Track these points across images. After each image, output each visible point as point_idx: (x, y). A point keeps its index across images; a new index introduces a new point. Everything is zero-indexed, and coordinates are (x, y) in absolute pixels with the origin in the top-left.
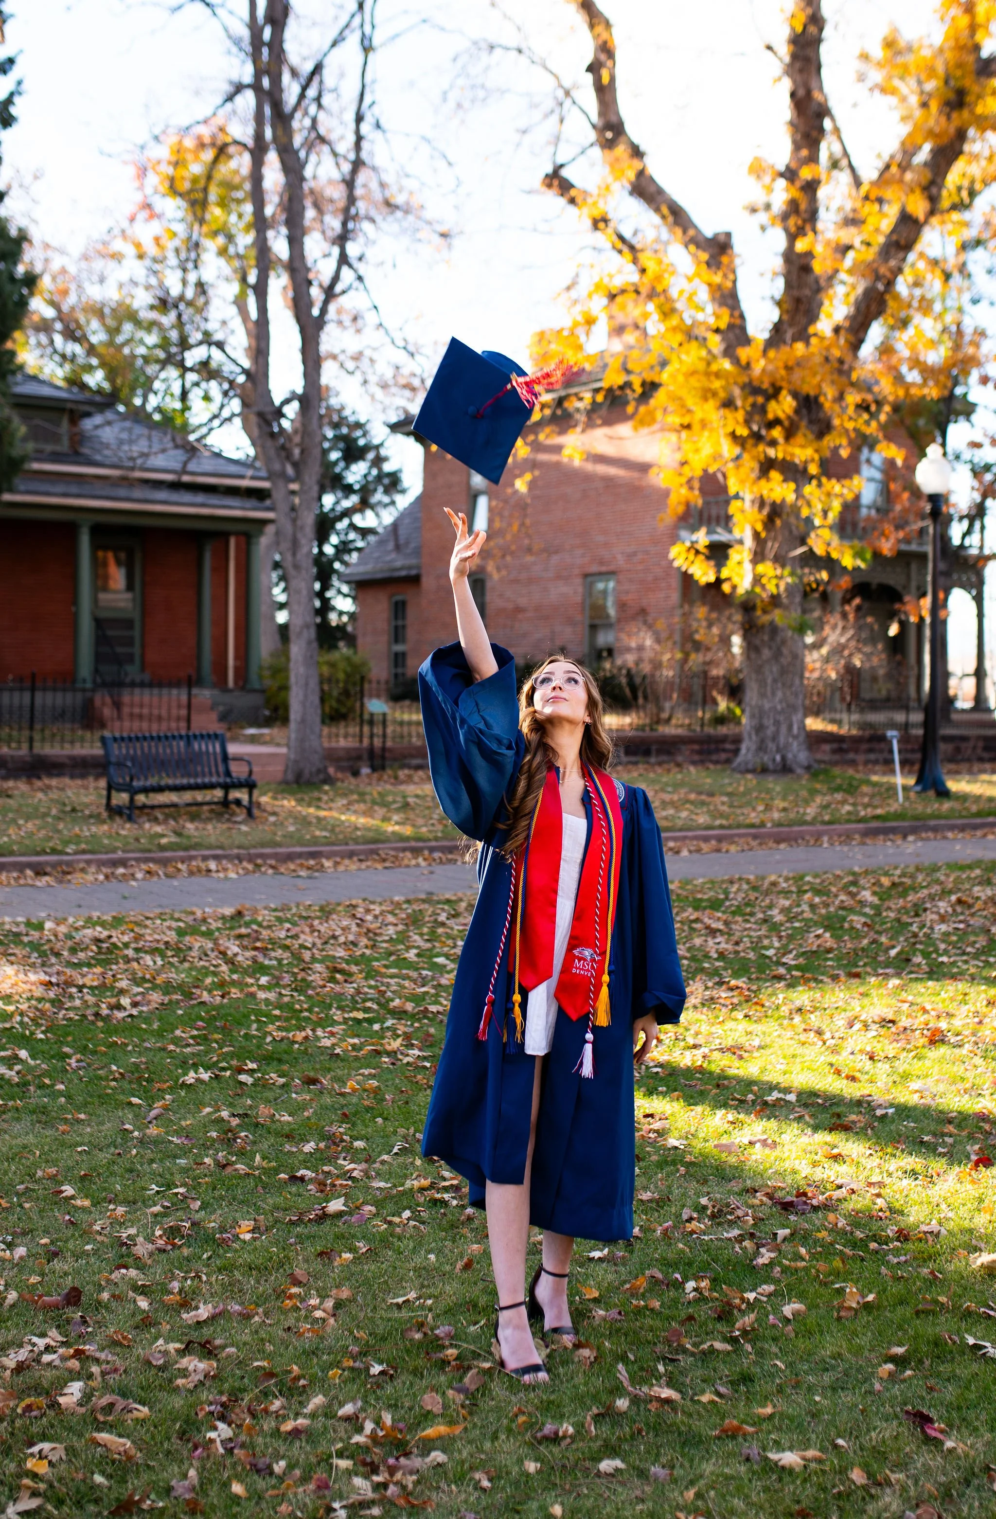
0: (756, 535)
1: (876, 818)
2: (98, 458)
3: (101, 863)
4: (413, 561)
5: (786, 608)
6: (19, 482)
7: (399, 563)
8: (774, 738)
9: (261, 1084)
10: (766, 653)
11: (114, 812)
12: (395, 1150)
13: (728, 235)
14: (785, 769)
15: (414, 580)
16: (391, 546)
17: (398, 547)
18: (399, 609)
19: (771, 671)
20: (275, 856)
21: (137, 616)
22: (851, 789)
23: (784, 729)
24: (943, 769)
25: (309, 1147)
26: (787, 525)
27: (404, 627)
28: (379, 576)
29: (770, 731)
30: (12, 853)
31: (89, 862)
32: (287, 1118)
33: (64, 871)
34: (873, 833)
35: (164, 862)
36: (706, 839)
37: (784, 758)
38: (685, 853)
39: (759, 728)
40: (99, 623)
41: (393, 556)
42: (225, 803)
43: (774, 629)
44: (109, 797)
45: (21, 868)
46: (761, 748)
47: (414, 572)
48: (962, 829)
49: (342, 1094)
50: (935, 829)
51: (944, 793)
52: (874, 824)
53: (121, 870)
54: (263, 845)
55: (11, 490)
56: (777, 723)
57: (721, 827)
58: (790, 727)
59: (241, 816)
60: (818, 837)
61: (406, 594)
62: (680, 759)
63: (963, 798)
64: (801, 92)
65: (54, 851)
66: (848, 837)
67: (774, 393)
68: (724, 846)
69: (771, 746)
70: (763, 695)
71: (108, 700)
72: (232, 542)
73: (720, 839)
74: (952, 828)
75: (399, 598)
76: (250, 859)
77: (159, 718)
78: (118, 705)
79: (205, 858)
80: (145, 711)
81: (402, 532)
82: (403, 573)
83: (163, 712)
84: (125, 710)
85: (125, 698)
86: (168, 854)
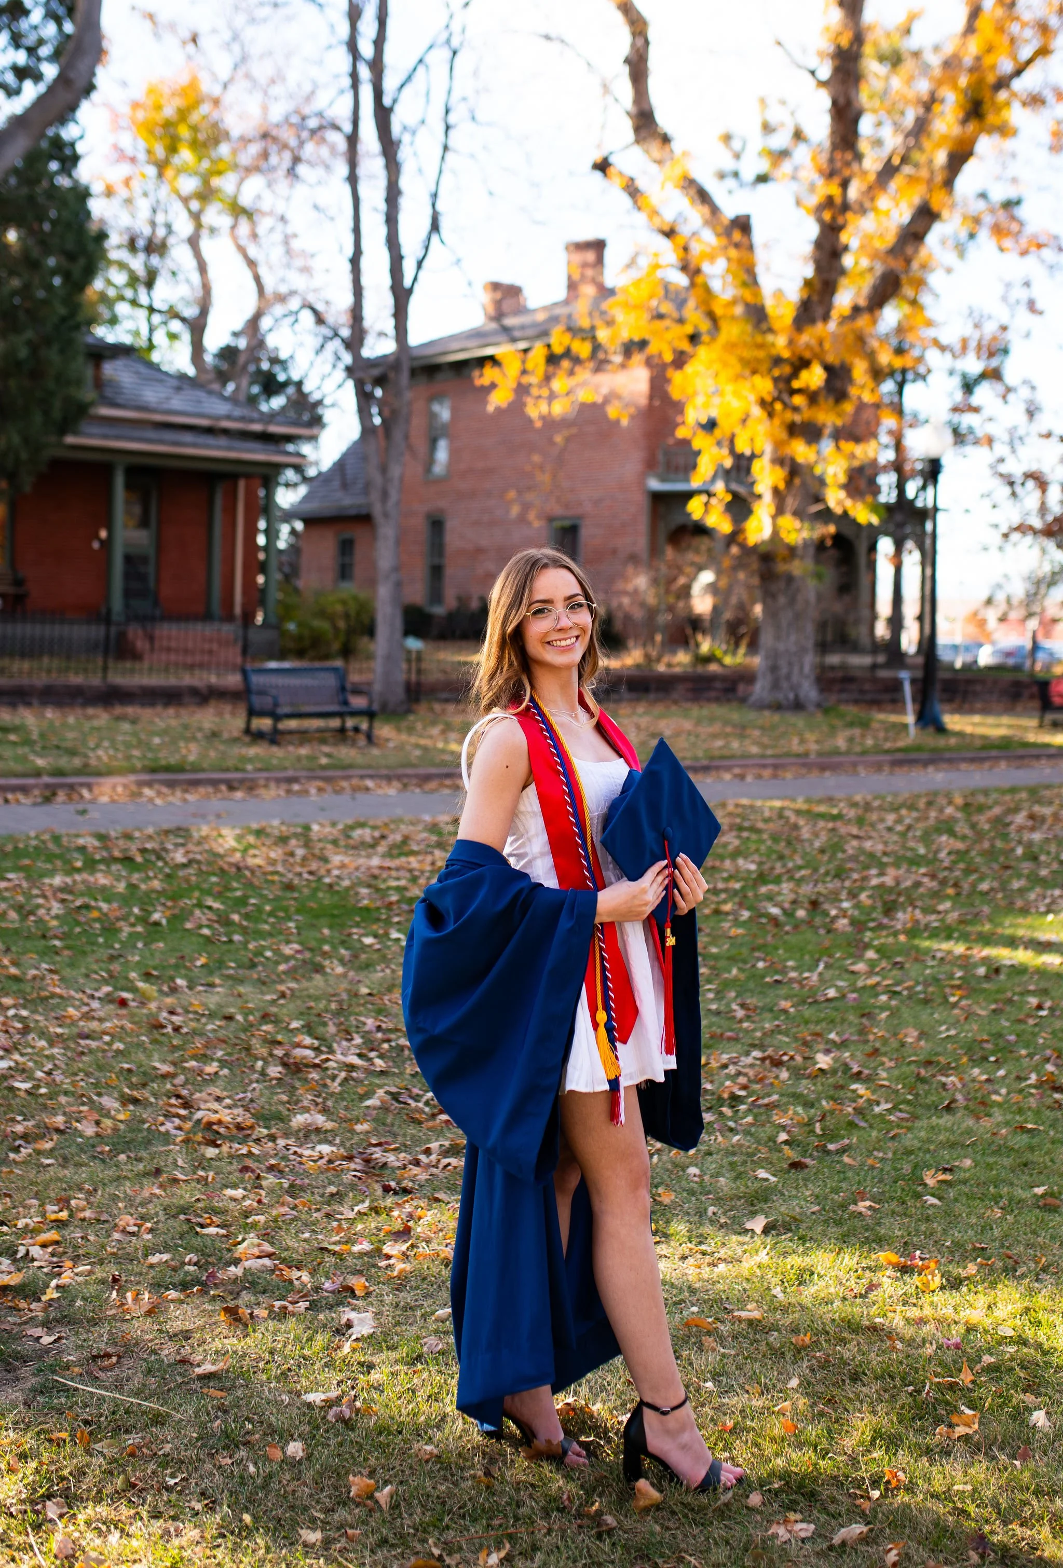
0: (776, 491)
1: (899, 750)
2: (119, 401)
3: (278, 781)
4: (360, 500)
5: (802, 558)
6: (85, 427)
7: (348, 501)
8: (788, 677)
10: (782, 600)
11: (257, 736)
13: (748, 217)
14: (798, 706)
15: (364, 519)
16: (337, 483)
17: (344, 486)
18: (346, 547)
19: (786, 617)
20: (417, 776)
21: (151, 552)
22: (865, 725)
23: (796, 670)
24: (938, 707)
26: (804, 484)
27: (351, 565)
28: (327, 514)
29: (784, 671)
30: (203, 770)
31: (268, 779)
33: (251, 786)
34: (897, 763)
35: (328, 780)
36: (764, 766)
37: (797, 697)
38: (749, 779)
39: (774, 669)
40: (128, 559)
41: (339, 494)
42: (342, 730)
43: (790, 579)
44: (248, 723)
45: (215, 783)
46: (776, 686)
47: (364, 511)
48: (972, 760)
50: (950, 761)
51: (941, 729)
52: (899, 756)
53: (296, 787)
54: (403, 766)
55: (76, 433)
56: (790, 664)
57: (772, 756)
58: (801, 668)
59: (362, 741)
60: (855, 765)
61: (358, 533)
62: (675, 695)
63: (960, 734)
64: (842, 101)
65: (237, 769)
66: (878, 767)
67: (802, 364)
68: (780, 773)
69: (785, 685)
70: (778, 638)
72: (242, 484)
73: (776, 767)
74: (964, 760)
75: (346, 535)
76: (399, 778)
77: (186, 651)
78: (151, 638)
79: (362, 777)
80: (173, 644)
81: (350, 472)
82: (353, 512)
83: (190, 645)
84: (157, 644)
85: (157, 632)
86: (329, 773)
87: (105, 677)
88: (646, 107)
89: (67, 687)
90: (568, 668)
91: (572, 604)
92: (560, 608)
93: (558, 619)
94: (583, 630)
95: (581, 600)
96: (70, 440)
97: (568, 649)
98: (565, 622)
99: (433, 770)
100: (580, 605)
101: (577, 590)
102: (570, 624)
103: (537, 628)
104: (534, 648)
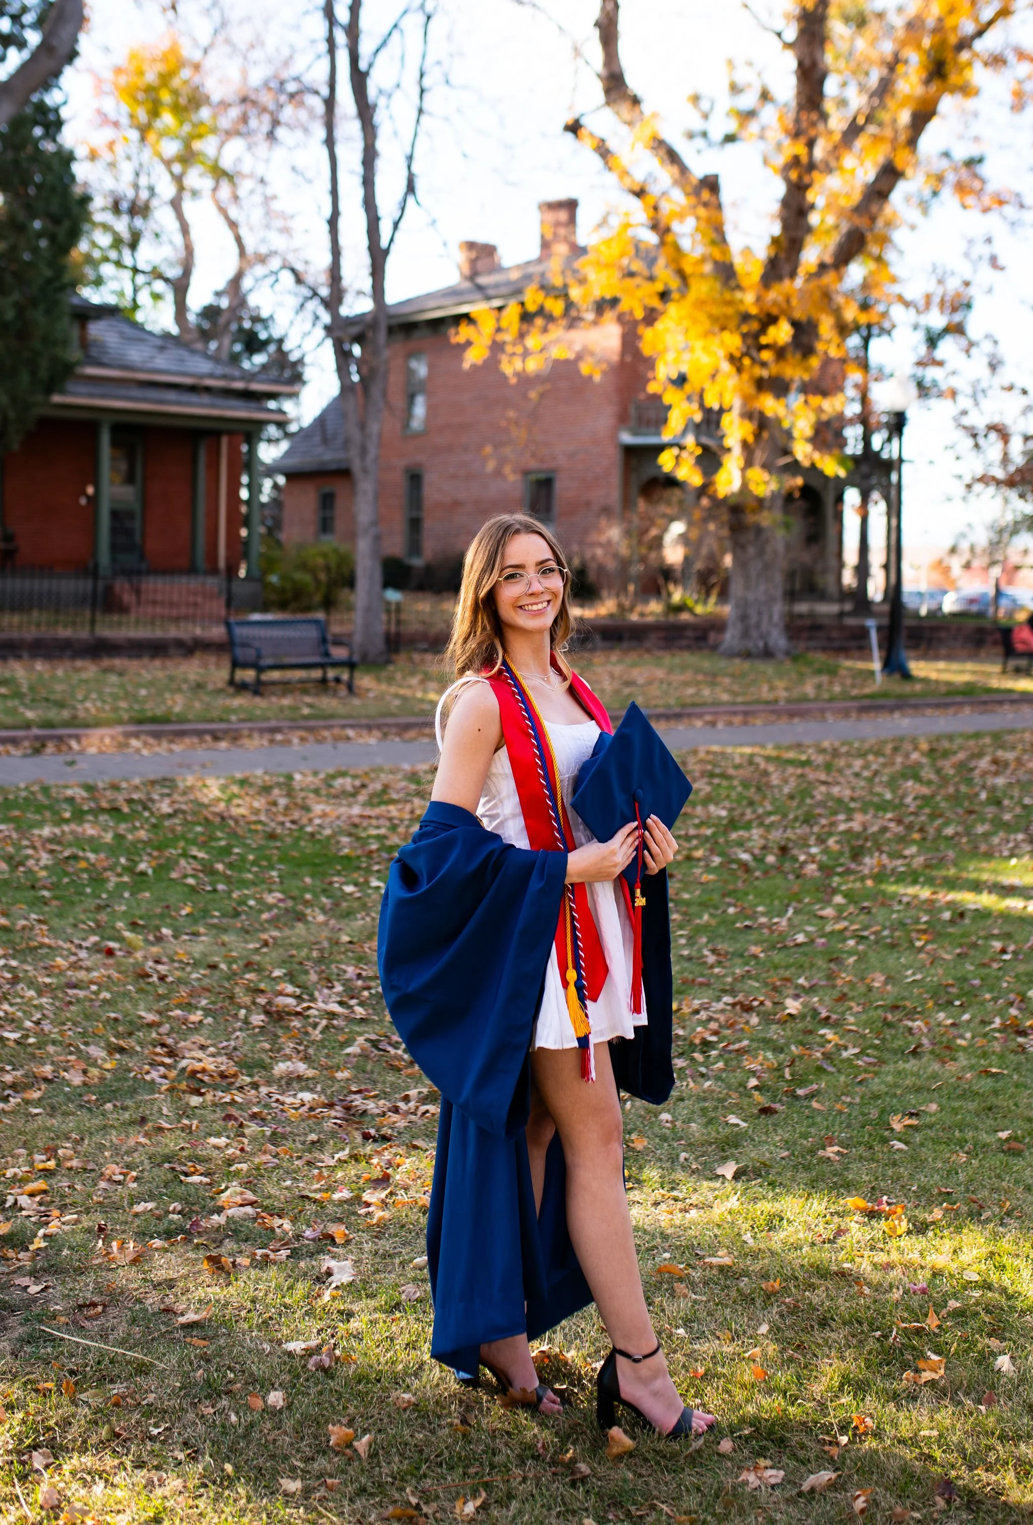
0: (745, 444)
1: (866, 696)
3: (262, 731)
4: (340, 455)
5: (770, 508)
6: (70, 386)
7: (328, 456)
8: (758, 625)
10: (751, 550)
11: (241, 688)
13: (716, 177)
14: (767, 654)
15: (344, 473)
16: (317, 439)
17: (325, 441)
18: (327, 501)
19: (755, 567)
20: (397, 725)
21: (137, 507)
22: (833, 672)
23: (765, 618)
24: (904, 653)
26: (772, 438)
27: (332, 518)
28: (308, 468)
29: (754, 619)
31: (251, 730)
34: (864, 710)
36: (735, 713)
37: (766, 645)
38: (720, 725)
39: (744, 618)
40: (115, 515)
41: (320, 450)
43: (759, 530)
44: (232, 674)
46: (746, 634)
47: (344, 466)
48: (937, 706)
50: (916, 707)
51: (906, 676)
52: (866, 702)
53: (279, 737)
54: (383, 715)
55: (63, 392)
56: (760, 613)
57: (744, 703)
58: (771, 617)
59: (343, 691)
60: (823, 711)
61: (338, 487)
62: (648, 644)
63: (925, 681)
64: (807, 62)
65: (221, 720)
66: (845, 713)
67: (770, 320)
68: (750, 719)
69: (754, 634)
70: (747, 587)
71: (127, 586)
72: (225, 441)
73: (746, 714)
74: (929, 705)
75: (327, 489)
76: (379, 727)
77: (172, 604)
78: (138, 592)
79: (343, 727)
80: (159, 597)
81: (330, 427)
82: (334, 467)
83: (175, 598)
84: (143, 597)
85: (143, 586)
86: (312, 723)
87: (92, 630)
88: (615, 69)
89: (56, 640)
90: (540, 631)
91: (544, 569)
92: (531, 573)
93: (530, 584)
94: (555, 595)
95: (553, 564)
96: (57, 399)
97: (540, 613)
98: (536, 587)
99: (413, 720)
100: (552, 570)
101: (549, 555)
102: (541, 589)
103: (509, 593)
104: (507, 612)
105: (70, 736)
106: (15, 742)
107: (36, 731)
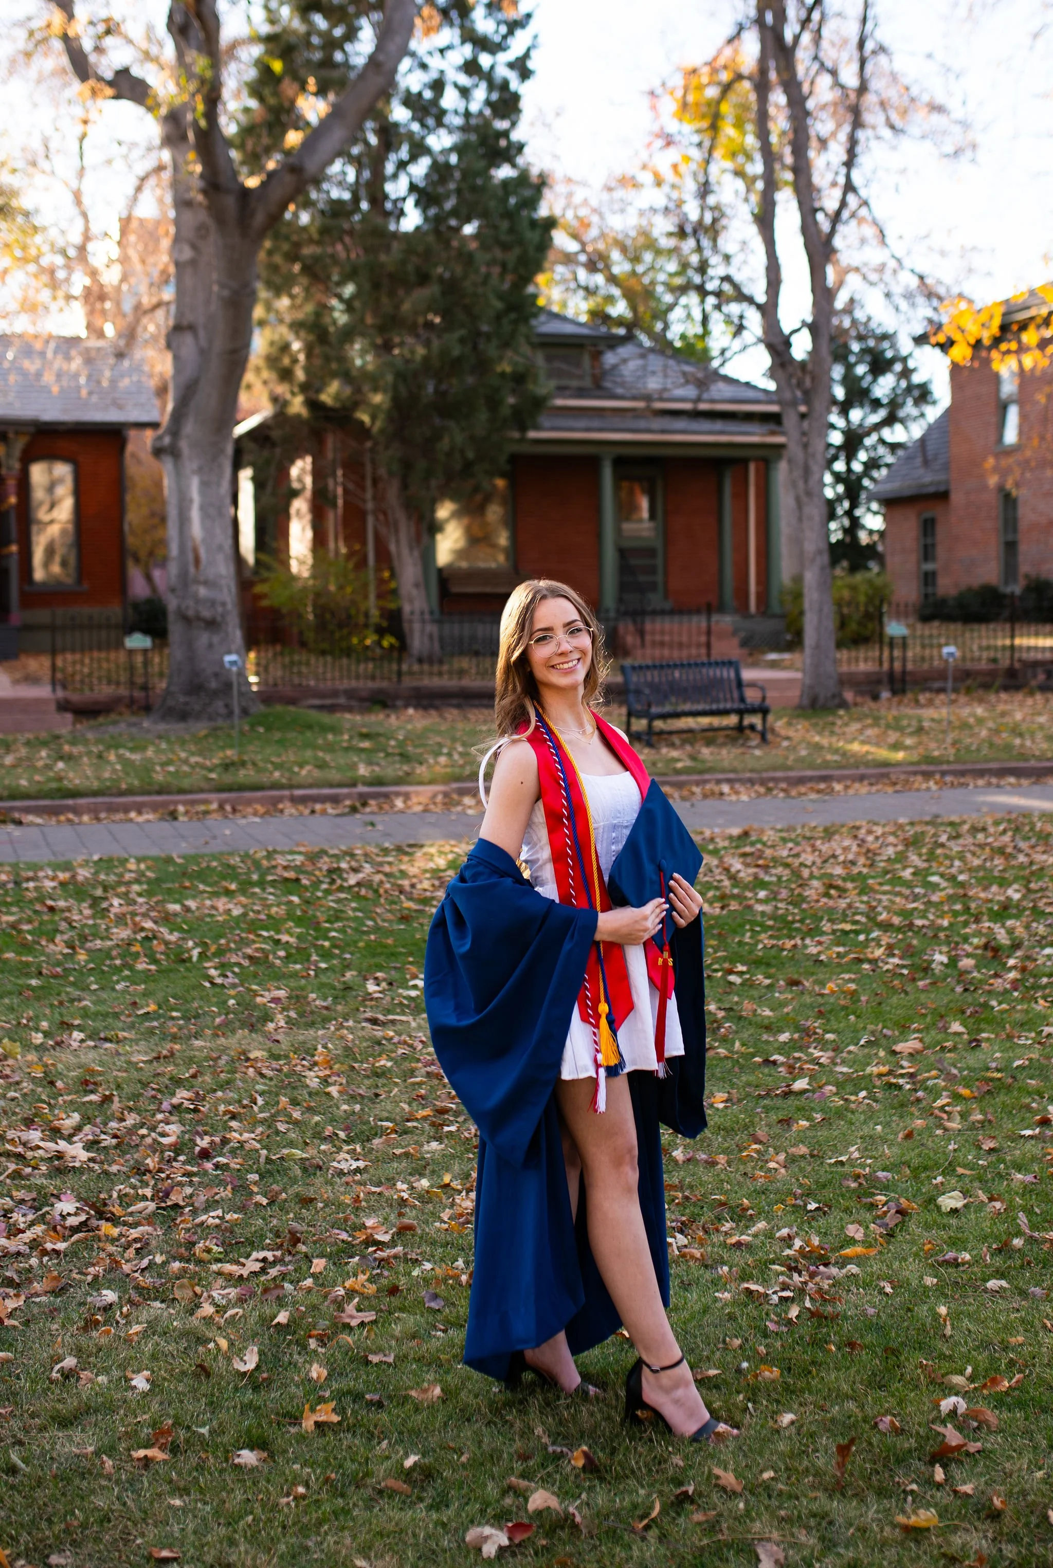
2: (620, 391)
4: (941, 477)
6: (544, 420)
7: (928, 478)
9: (748, 984)
12: (862, 1042)
15: (942, 496)
16: (919, 461)
17: (926, 463)
18: (928, 527)
20: (787, 779)
21: (659, 545)
25: (784, 1037)
27: (933, 545)
28: (907, 493)
32: (768, 1013)
35: (680, 785)
40: (623, 553)
41: (921, 471)
42: (740, 728)
44: (629, 724)
47: (942, 488)
49: (822, 995)
54: (775, 769)
55: (537, 428)
59: (754, 740)
61: (936, 511)
71: (631, 627)
72: (752, 467)
75: (928, 515)
76: (763, 782)
77: (681, 645)
78: (641, 633)
79: (719, 782)
80: (667, 638)
81: (931, 447)
82: (931, 490)
83: (685, 639)
84: (648, 638)
85: (648, 626)
86: (683, 778)
90: (574, 688)
91: (571, 629)
92: (560, 635)
93: (559, 645)
94: (583, 652)
95: (581, 625)
96: (532, 434)
97: (571, 671)
98: (566, 647)
99: (809, 773)
100: (579, 630)
101: (575, 616)
102: (570, 648)
103: (540, 653)
104: (541, 673)
105: (398, 794)
106: (335, 800)
107: (361, 789)
